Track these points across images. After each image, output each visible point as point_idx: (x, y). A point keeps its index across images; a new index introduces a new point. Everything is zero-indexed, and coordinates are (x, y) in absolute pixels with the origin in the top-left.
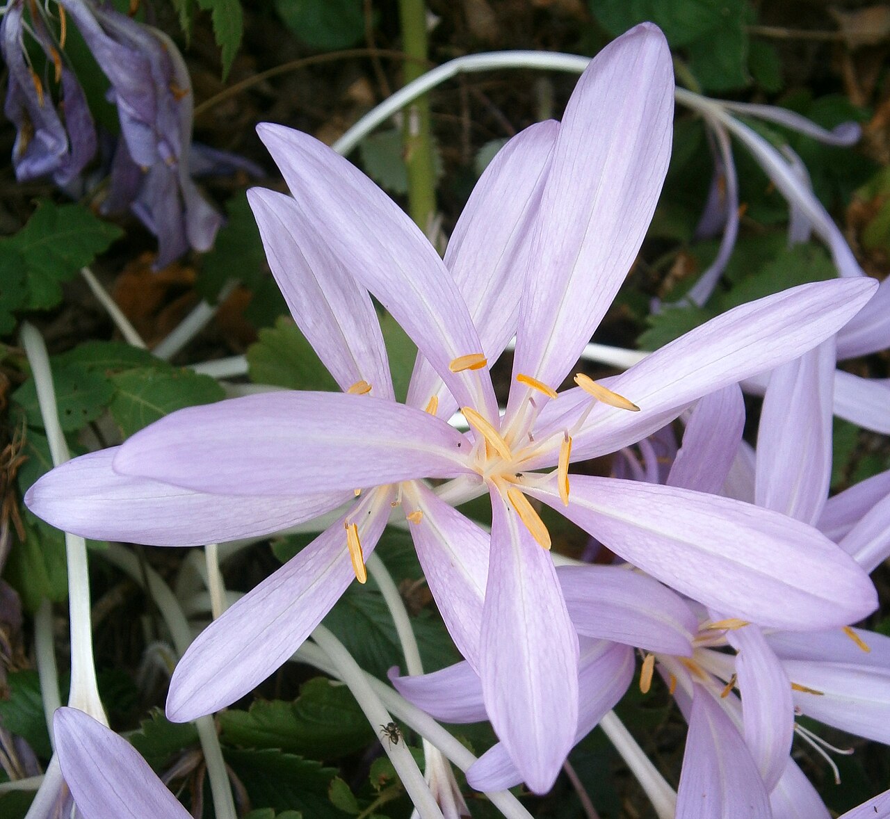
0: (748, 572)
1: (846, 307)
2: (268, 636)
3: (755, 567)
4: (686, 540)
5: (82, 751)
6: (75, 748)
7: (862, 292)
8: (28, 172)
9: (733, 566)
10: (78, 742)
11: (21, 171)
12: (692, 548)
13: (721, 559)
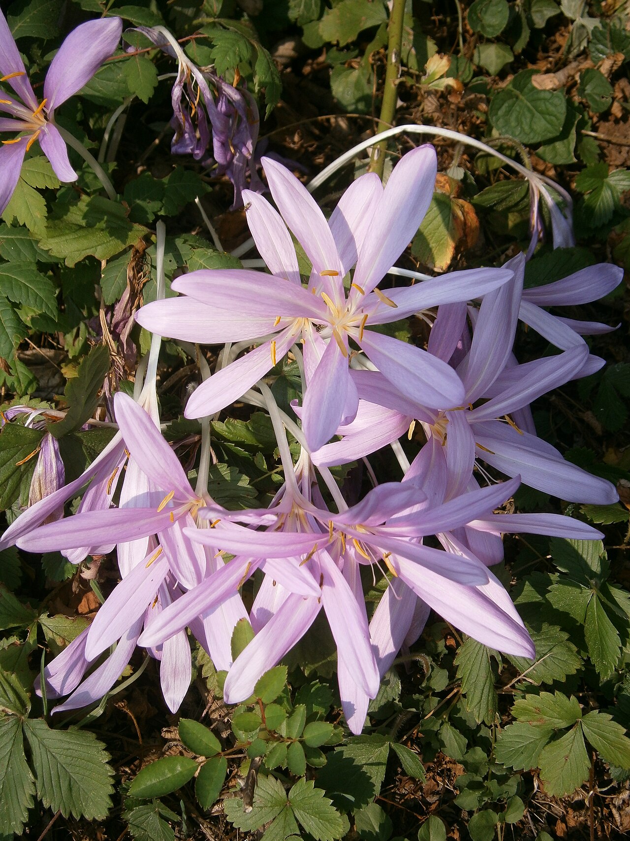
0: (423, 382)
1: (499, 281)
2: (232, 387)
3: (426, 381)
4: (404, 365)
5: (125, 411)
6: (122, 409)
7: (506, 276)
8: (176, 151)
9: (419, 379)
10: (123, 408)
11: (173, 149)
12: (406, 369)
13: (415, 375)
